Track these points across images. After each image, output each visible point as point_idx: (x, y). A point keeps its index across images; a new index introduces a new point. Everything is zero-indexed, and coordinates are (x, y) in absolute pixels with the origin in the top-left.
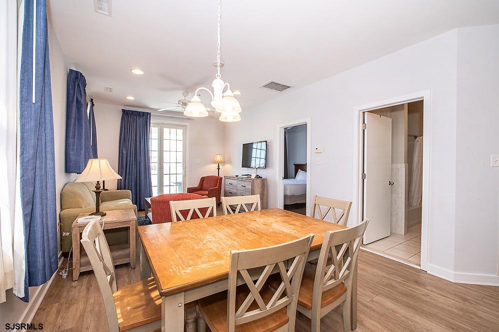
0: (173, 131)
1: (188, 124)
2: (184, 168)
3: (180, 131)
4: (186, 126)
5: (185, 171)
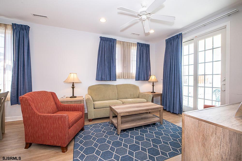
1: (228, 23)
2: (223, 80)
4: (225, 27)
5: (223, 85)
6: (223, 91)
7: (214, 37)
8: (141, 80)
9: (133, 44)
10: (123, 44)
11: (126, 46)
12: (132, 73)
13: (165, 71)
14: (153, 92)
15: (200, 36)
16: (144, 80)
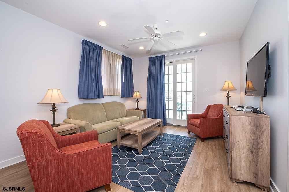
0: (184, 65)
1: (196, 57)
2: (194, 95)
3: (190, 65)
4: (194, 59)
5: (194, 99)
6: (194, 103)
7: (187, 64)
8: (126, 97)
9: (117, 56)
10: (109, 53)
11: (112, 56)
12: (117, 89)
13: (149, 87)
14: (137, 109)
15: (178, 61)
16: (129, 97)
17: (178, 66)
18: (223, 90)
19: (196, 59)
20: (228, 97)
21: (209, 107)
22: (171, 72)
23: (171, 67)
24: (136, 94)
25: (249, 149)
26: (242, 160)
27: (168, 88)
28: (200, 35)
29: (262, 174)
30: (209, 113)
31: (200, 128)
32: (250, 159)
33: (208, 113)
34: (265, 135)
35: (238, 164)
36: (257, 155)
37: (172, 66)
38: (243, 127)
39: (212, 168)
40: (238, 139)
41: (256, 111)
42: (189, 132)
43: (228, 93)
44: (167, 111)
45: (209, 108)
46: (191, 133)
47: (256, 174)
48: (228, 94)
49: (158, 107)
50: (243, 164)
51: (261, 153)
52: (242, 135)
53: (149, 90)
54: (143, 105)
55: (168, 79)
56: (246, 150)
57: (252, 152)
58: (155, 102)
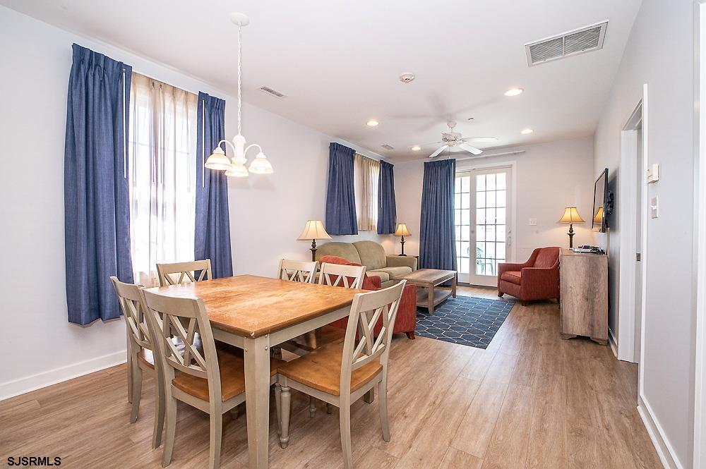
0: (491, 177)
1: (514, 163)
2: (509, 232)
3: (502, 177)
4: (511, 166)
5: (509, 238)
6: (508, 246)
7: (497, 174)
8: (385, 233)
9: (373, 161)
11: (366, 161)
12: (372, 219)
13: (425, 217)
14: (403, 255)
15: (479, 169)
16: (390, 233)
17: (480, 179)
18: (562, 223)
19: (514, 168)
20: (571, 236)
21: (537, 252)
22: (467, 188)
23: (466, 181)
24: (401, 228)
25: (583, 296)
26: (576, 309)
27: (461, 218)
28: (522, 132)
29: (599, 325)
30: (537, 263)
31: (520, 285)
32: (585, 308)
33: (535, 261)
34: (602, 278)
35: (570, 316)
36: (593, 302)
37: (468, 178)
38: (576, 269)
39: (539, 329)
40: (570, 284)
41: (597, 251)
42: (501, 295)
43: (571, 228)
44: (458, 260)
45: (538, 254)
46: (505, 296)
47: (592, 326)
48: (571, 231)
49: (442, 252)
50: (576, 315)
51: (597, 300)
52: (575, 280)
53: (425, 220)
54: (413, 247)
55: (460, 201)
56: (579, 297)
57: (587, 300)
58: (436, 244)
